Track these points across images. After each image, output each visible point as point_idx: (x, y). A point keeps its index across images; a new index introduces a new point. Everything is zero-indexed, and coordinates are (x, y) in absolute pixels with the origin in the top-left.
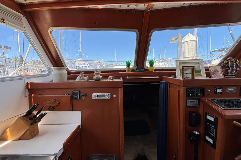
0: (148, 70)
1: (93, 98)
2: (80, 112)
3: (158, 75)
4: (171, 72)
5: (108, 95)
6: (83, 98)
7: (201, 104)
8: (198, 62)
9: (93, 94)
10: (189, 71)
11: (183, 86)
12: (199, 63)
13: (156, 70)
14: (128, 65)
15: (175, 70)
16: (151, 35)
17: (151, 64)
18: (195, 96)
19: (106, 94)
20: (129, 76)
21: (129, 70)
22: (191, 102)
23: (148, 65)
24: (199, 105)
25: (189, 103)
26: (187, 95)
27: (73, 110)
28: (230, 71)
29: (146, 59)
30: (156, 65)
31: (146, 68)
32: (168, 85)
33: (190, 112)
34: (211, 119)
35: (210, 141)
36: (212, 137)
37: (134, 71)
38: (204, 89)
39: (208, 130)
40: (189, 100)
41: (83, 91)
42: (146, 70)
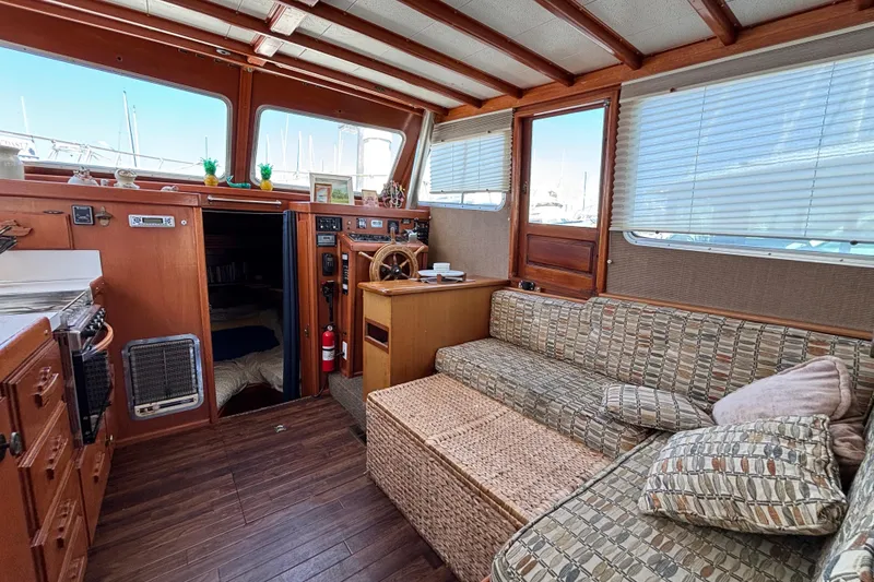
0: (259, 188)
1: (132, 223)
2: (96, 253)
3: (279, 199)
4: (302, 195)
5: (168, 221)
6: (103, 222)
7: (339, 241)
8: (346, 181)
9: (131, 217)
10: (324, 192)
11: (312, 213)
12: (346, 183)
13: (274, 189)
14: (211, 170)
15: (308, 193)
17: (266, 174)
18: (328, 230)
19: (164, 218)
20: (213, 195)
21: (212, 182)
22: (324, 238)
24: (336, 243)
25: (323, 240)
26: (318, 228)
27: (74, 249)
28: (391, 201)
30: (277, 179)
31: (254, 182)
32: (294, 216)
33: (324, 255)
34: (345, 257)
35: (345, 287)
36: (346, 282)
37: (225, 184)
38: (341, 219)
39: (344, 275)
40: (322, 234)
41: (101, 208)
42: (254, 187)
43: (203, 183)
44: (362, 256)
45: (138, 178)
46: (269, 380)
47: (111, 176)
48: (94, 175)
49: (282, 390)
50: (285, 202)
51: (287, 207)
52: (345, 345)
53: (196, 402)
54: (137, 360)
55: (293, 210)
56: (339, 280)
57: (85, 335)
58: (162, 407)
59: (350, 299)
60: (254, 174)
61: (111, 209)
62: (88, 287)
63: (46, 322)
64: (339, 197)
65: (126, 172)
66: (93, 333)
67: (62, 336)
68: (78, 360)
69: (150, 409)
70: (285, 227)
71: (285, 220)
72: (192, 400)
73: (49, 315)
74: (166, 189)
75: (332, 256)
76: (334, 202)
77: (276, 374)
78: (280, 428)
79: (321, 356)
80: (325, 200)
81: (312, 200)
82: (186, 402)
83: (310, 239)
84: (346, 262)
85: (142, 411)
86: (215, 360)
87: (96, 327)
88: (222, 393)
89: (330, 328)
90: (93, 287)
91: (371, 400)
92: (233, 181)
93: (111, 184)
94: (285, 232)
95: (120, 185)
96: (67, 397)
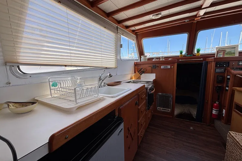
1: (162, 68)
2: (155, 74)
3: (202, 58)
5: (169, 67)
6: (157, 68)
7: (226, 71)
9: (162, 66)
10: (222, 53)
11: (214, 61)
12: (235, 48)
13: (201, 55)
14: (181, 53)
16: (198, 33)
17: (198, 51)
18: (221, 67)
19: (168, 66)
20: (181, 59)
21: (181, 56)
22: (219, 70)
23: (196, 52)
26: (216, 66)
27: (152, 73)
29: (195, 48)
30: (201, 52)
31: (194, 54)
32: (207, 63)
33: (218, 76)
34: (229, 77)
35: (227, 88)
36: (228, 87)
37: (185, 56)
38: (229, 62)
39: (227, 83)
40: (218, 69)
41: (157, 65)
42: (194, 55)
43: (179, 57)
44: (238, 76)
45: (165, 58)
46: (192, 113)
47: (160, 58)
48: (157, 58)
49: (195, 118)
50: (205, 58)
51: (205, 60)
52: (224, 111)
53: (170, 111)
54: (159, 97)
55: (207, 61)
56: (225, 85)
57: (150, 89)
58: (162, 109)
59: (229, 94)
60: (194, 52)
61: (158, 65)
62: (152, 81)
63: (144, 86)
64: (229, 54)
65: (162, 57)
66: (151, 89)
67: (147, 89)
68: (148, 93)
69: (160, 109)
70: (203, 67)
71: (203, 64)
72: (169, 110)
73: (145, 85)
74: (170, 59)
75: (222, 76)
76: (226, 56)
77: (194, 112)
78: (192, 128)
79: (212, 112)
80: (221, 56)
81: (215, 57)
82: (167, 110)
83: (212, 70)
84: (229, 79)
85: (159, 108)
86: (176, 103)
87: (152, 88)
88: (177, 112)
89: (217, 103)
90: (154, 80)
91: (230, 134)
92: (187, 55)
93: (159, 60)
94: (203, 69)
95: (161, 60)
96: (146, 100)
